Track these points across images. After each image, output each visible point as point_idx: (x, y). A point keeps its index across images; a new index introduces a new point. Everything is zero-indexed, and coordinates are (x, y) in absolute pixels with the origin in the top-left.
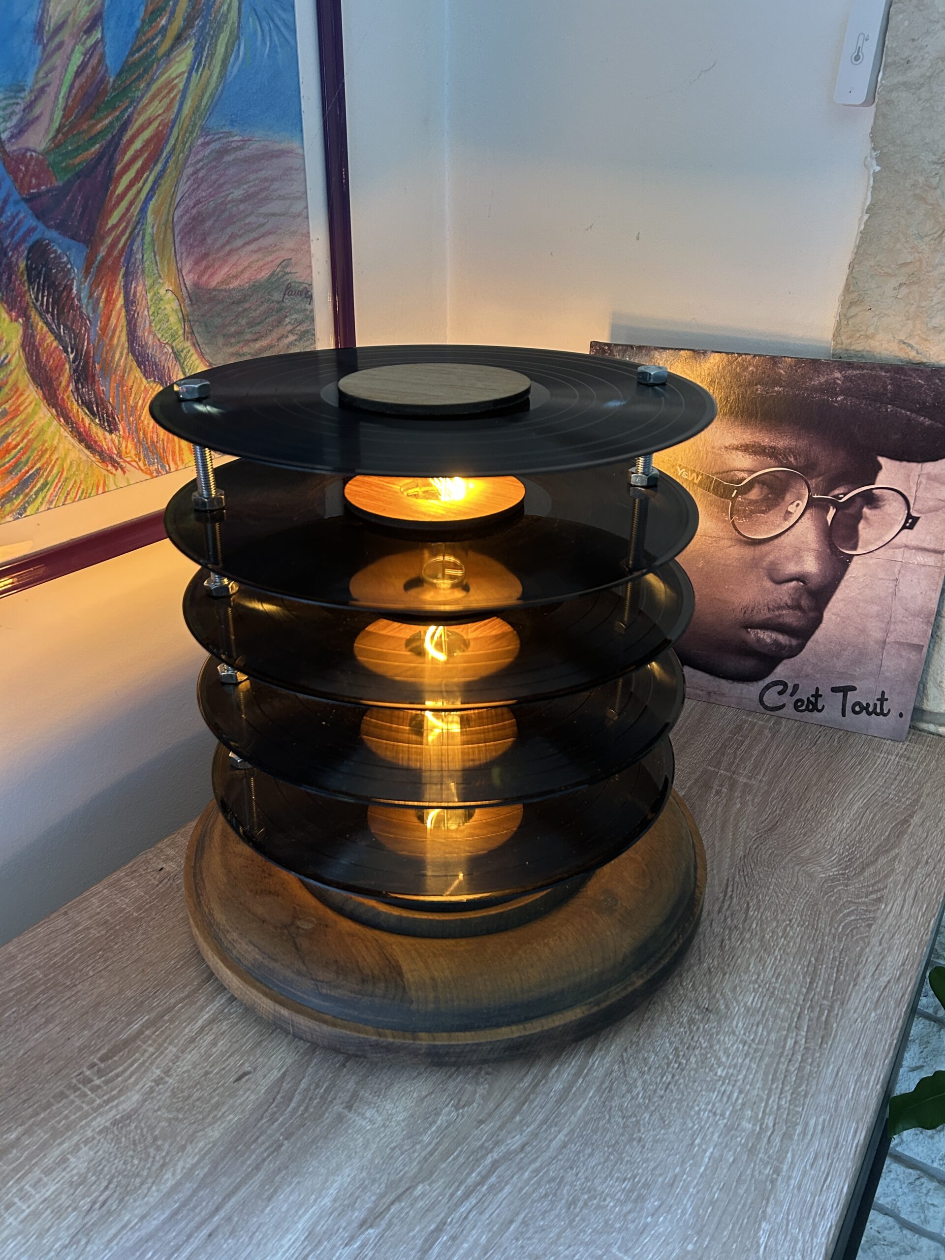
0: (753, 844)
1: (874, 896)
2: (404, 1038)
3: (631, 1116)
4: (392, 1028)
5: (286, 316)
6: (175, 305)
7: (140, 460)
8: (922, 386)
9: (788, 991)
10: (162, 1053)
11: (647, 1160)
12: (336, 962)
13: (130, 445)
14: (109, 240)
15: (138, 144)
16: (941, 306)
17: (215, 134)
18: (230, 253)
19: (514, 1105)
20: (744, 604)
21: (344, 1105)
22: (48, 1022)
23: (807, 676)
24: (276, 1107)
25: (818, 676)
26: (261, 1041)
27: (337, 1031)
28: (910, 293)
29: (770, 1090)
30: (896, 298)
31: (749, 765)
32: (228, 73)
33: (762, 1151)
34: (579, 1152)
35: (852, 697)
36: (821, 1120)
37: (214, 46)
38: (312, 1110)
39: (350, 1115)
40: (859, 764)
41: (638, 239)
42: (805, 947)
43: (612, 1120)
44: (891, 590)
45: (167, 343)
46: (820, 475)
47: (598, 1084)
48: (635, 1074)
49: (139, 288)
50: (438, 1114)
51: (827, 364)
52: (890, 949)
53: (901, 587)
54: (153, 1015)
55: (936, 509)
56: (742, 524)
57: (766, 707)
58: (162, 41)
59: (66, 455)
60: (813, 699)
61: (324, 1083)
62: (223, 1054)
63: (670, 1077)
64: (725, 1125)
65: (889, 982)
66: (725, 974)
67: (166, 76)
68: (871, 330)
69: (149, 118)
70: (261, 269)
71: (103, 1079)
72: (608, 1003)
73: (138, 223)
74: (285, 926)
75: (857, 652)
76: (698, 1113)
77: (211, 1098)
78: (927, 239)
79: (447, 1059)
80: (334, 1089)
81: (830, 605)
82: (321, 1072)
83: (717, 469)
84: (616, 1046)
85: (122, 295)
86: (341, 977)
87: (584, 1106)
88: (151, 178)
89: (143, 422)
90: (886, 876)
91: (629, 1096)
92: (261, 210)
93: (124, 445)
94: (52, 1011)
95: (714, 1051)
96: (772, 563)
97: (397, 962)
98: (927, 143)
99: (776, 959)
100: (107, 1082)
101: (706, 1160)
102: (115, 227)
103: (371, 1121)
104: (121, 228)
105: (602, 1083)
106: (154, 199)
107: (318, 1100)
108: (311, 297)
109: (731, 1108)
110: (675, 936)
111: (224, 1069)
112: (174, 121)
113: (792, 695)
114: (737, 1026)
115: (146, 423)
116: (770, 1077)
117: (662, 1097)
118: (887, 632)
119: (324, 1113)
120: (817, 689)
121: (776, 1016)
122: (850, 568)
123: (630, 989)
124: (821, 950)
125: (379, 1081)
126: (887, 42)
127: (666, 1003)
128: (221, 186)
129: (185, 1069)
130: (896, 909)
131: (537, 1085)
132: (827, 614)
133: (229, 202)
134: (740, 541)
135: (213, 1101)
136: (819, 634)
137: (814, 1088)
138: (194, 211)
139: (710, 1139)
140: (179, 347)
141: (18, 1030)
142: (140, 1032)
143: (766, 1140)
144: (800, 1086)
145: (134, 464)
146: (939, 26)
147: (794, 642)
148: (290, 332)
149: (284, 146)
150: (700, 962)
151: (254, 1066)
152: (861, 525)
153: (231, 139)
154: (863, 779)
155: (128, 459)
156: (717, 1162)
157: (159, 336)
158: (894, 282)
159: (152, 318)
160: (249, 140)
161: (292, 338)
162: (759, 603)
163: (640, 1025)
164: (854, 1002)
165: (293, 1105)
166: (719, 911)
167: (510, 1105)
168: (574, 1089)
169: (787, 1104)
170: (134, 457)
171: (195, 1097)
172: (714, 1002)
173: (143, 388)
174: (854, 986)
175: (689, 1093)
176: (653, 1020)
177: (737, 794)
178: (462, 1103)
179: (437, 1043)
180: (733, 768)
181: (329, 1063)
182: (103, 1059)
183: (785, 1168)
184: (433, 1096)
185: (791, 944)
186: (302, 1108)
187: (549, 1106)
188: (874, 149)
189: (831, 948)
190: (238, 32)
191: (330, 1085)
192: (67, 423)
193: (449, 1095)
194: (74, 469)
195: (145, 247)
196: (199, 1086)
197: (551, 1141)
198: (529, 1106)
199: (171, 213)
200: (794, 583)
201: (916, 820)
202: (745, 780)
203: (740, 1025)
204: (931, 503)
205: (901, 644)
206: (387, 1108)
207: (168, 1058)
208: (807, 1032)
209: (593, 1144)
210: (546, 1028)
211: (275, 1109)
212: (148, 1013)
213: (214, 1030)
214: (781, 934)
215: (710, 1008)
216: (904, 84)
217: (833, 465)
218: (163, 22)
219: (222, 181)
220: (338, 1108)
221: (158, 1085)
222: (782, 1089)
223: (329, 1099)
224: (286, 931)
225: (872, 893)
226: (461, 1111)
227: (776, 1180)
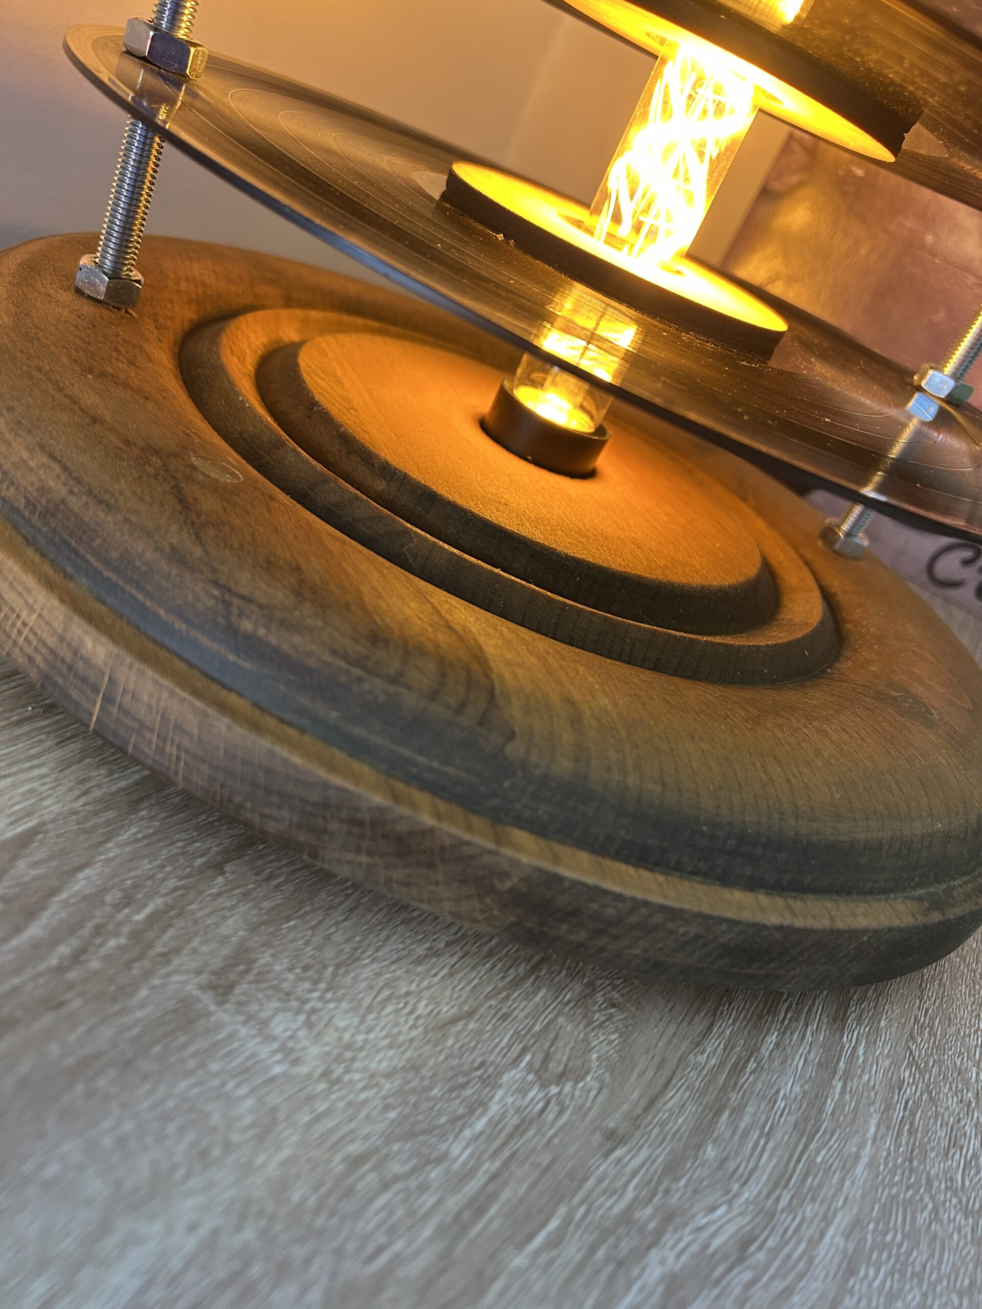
4: (436, 789)
21: (204, 979)
38: (94, 965)
39: (222, 1015)
47: (879, 1107)
48: (952, 1103)
61: (149, 897)
74: (154, 451)
80: (180, 923)
82: (146, 866)
87: (865, 1158)
103: (284, 1051)
105: (889, 1105)
107: (123, 941)
119: (135, 986)
165: (35, 930)
167: (683, 1106)
168: (830, 1104)
184: (474, 1024)
186: (63, 950)
191: (169, 908)
193: (519, 1034)
198: (733, 1123)
220: (184, 980)
223: (159, 948)
224: (155, 459)
226: (554, 1089)
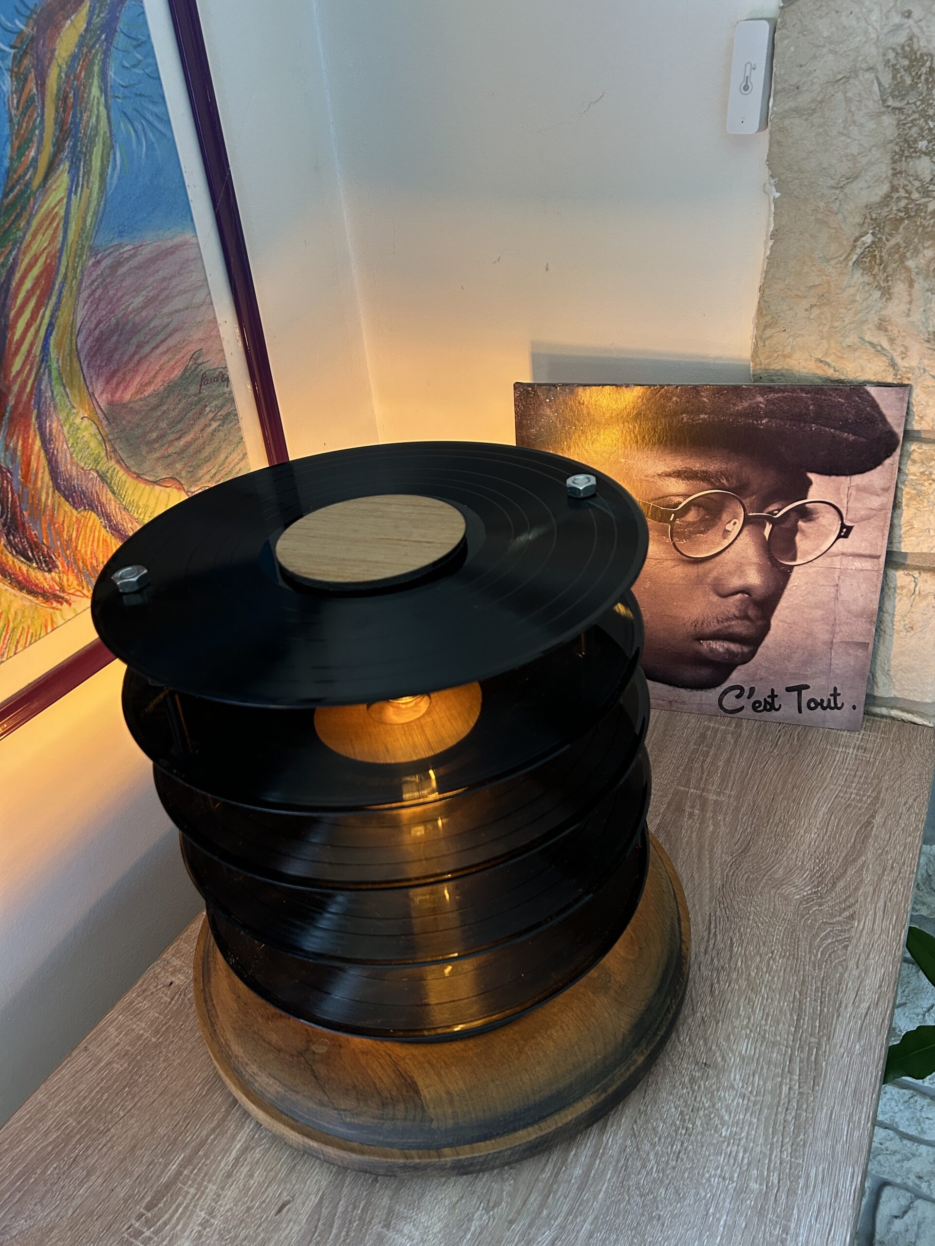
0: (730, 870)
1: (847, 914)
2: (430, 1157)
3: (648, 1194)
4: (418, 1148)
5: (206, 406)
6: (93, 429)
7: (83, 588)
8: (843, 405)
9: (778, 1033)
10: (203, 1192)
11: (667, 1239)
12: (355, 1087)
13: (71, 578)
14: (15, 388)
15: (28, 284)
16: (853, 326)
17: (105, 250)
18: (139, 362)
19: (539, 1198)
20: (694, 618)
21: (382, 1224)
22: (89, 1174)
23: (761, 679)
24: (318, 1236)
25: (772, 678)
26: (294, 1166)
27: (366, 1158)
28: (821, 313)
29: (772, 1144)
30: (809, 318)
31: (717, 778)
32: (108, 185)
33: (771, 1210)
34: (605, 1240)
35: (806, 695)
36: (821, 1169)
37: (88, 163)
38: (353, 1234)
39: (390, 1234)
40: (820, 763)
41: (547, 269)
42: (789, 981)
43: (632, 1201)
44: (833, 595)
45: (91, 469)
46: (753, 494)
47: (614, 1163)
48: (647, 1147)
49: (54, 425)
50: (470, 1220)
51: (748, 389)
52: (866, 971)
53: (842, 591)
54: (188, 1151)
55: (867, 518)
56: (683, 545)
57: (726, 711)
58: (35, 173)
59: (9, 607)
60: (769, 700)
61: (360, 1203)
62: (260, 1185)
63: (679, 1145)
64: (735, 1190)
65: (869, 1008)
66: (717, 1023)
67: (45, 206)
68: (788, 350)
69: (35, 255)
70: (173, 368)
71: (152, 1229)
72: (614, 1087)
73: (42, 361)
74: (301, 1054)
75: (806, 653)
76: (709, 1180)
77: (258, 1235)
78: (833, 262)
79: (472, 1168)
80: (370, 1208)
81: (776, 613)
82: (356, 1191)
83: (652, 496)
84: (627, 1117)
85: (38, 437)
86: (362, 1104)
87: (604, 1190)
88: (48, 313)
89: (80, 551)
90: (857, 889)
91: (644, 1172)
92: (165, 311)
93: (65, 580)
94: (91, 1161)
95: (717, 1110)
96: (716, 579)
97: (411, 1078)
98: (824, 169)
99: (763, 997)
100: (156, 1233)
101: (721, 1229)
102: (19, 373)
103: (409, 1237)
104: (26, 372)
105: (618, 1161)
106: (54, 333)
107: (357, 1222)
108: (228, 379)
109: (738, 1170)
110: (669, 1002)
111: (264, 1202)
112: (61, 250)
113: (749, 697)
114: (735, 1080)
115: (83, 551)
116: (771, 1130)
117: (674, 1168)
118: (833, 633)
119: (365, 1235)
120: (773, 690)
121: (769, 1062)
122: (792, 578)
123: (633, 1068)
124: (804, 982)
125: (411, 1193)
126: (774, 69)
127: (668, 1063)
128: (119, 300)
129: (228, 1207)
130: (869, 924)
131: (558, 1174)
132: (774, 622)
133: (131, 313)
134: (683, 561)
135: (260, 1238)
136: (768, 640)
137: (811, 1137)
138: (97, 332)
139: (722, 1207)
140: (103, 469)
141: (62, 1187)
142: (179, 1173)
143: (773, 1198)
144: (798, 1136)
145: (78, 593)
146: (825, 50)
147: (746, 649)
148: (213, 419)
149: (176, 241)
150: (694, 1012)
151: (291, 1195)
152: (798, 538)
153: (122, 251)
154: (825, 779)
155: (71, 591)
156: (730, 1229)
157: (82, 464)
158: (805, 304)
159: (72, 450)
160: (141, 246)
161: (215, 425)
162: (708, 617)
163: (645, 1092)
164: (839, 1036)
165: (334, 1231)
166: (706, 953)
167: (536, 1199)
168: (593, 1172)
169: (789, 1158)
170: (77, 588)
171: (241, 1236)
172: (711, 1055)
173: (74, 519)
174: (838, 1017)
175: (698, 1161)
176: (657, 1084)
177: (709, 814)
178: (491, 1204)
179: (461, 1157)
180: (702, 786)
181: (362, 1180)
182: (148, 1208)
183: (793, 1225)
184: (463, 1201)
185: (776, 979)
186: (343, 1233)
187: (572, 1195)
188: (772, 176)
189: (813, 978)
190: (111, 141)
191: (366, 1204)
192: (5, 577)
193: (478, 1197)
194: (19, 618)
195: (53, 383)
196: (243, 1225)
197: (578, 1232)
198: (554, 1197)
199: (74, 342)
200: (739, 596)
201: (878, 820)
202: (714, 797)
203: (738, 1077)
204: (863, 513)
205: (847, 643)
206: (423, 1221)
207: (209, 1198)
208: (800, 1075)
209: (617, 1229)
210: (560, 1125)
211: (319, 1238)
212: (183, 1150)
213: (248, 1160)
214: (765, 970)
215: (708, 1063)
216: (795, 110)
217: (765, 483)
218: (32, 154)
219: (119, 294)
220: (377, 1228)
221: (205, 1229)
222: (782, 1142)
223: (368, 1219)
224: (302, 1059)
225: (845, 909)
226: (491, 1213)
227: (786, 1239)
